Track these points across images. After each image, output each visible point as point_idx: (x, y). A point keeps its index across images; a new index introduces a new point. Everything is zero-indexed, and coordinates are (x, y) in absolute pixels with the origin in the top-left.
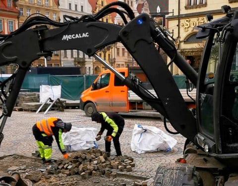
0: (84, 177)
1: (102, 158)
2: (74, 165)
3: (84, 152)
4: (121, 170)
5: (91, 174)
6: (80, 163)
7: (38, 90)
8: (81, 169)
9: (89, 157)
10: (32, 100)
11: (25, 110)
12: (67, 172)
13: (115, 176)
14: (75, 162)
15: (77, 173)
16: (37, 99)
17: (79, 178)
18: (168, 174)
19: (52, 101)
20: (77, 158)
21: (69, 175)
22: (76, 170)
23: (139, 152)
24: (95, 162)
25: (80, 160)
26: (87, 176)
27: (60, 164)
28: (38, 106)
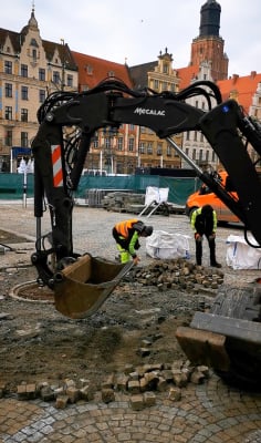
0: (161, 290)
1: (186, 271)
2: (153, 274)
3: (167, 261)
4: (206, 287)
5: (169, 286)
6: (161, 273)
7: (144, 192)
8: (159, 279)
9: (171, 267)
10: (137, 202)
11: (129, 212)
12: (144, 281)
13: (197, 292)
14: (155, 271)
15: (155, 284)
16: (142, 201)
17: (156, 289)
18: (230, 295)
19: (156, 204)
20: (157, 266)
21: (146, 285)
22: (154, 280)
23: (235, 268)
24: (177, 274)
25: (161, 269)
26: (165, 288)
27: (138, 272)
28: (141, 209)
